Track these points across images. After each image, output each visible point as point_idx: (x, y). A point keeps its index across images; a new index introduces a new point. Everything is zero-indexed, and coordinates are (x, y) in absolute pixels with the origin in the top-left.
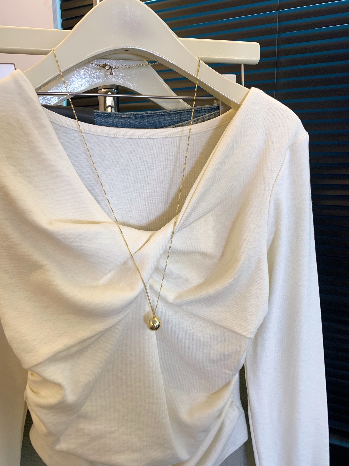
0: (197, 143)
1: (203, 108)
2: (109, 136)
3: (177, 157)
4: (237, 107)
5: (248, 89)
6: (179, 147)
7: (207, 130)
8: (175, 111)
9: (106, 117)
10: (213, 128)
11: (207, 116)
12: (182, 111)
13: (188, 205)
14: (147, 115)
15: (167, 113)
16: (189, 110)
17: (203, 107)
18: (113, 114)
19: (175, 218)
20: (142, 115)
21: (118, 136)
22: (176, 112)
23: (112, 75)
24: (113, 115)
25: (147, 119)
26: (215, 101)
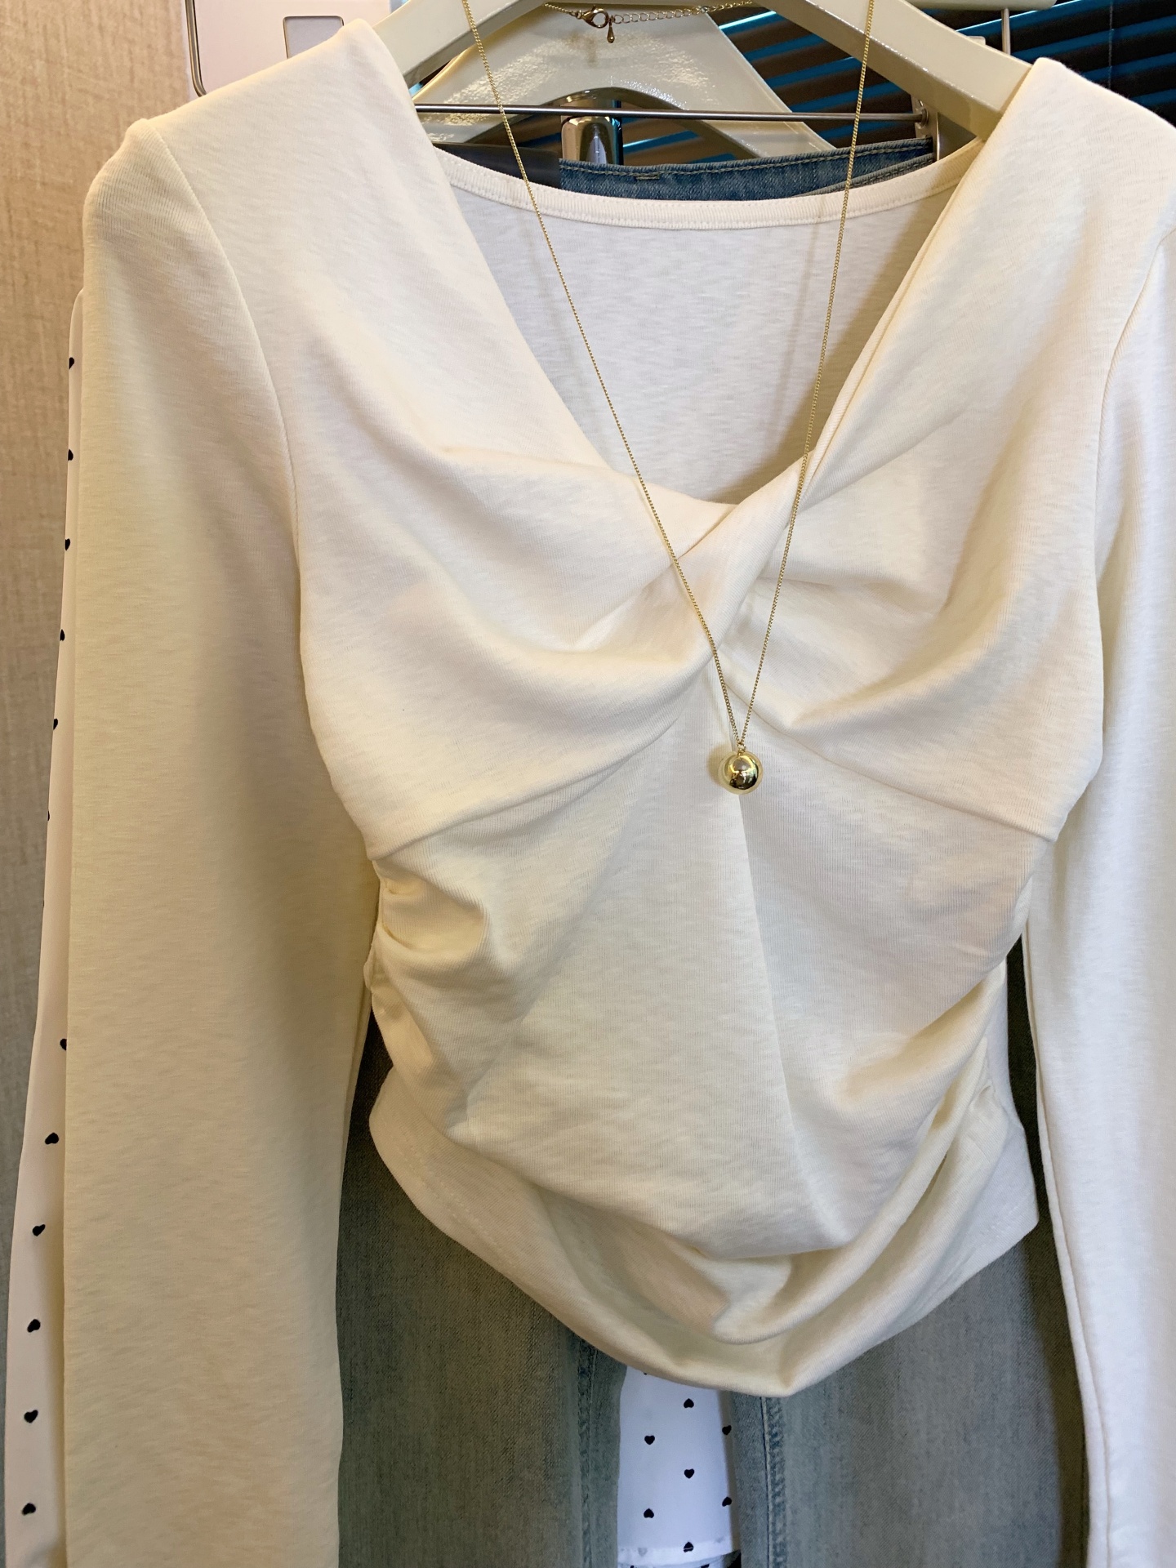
0: (866, 245)
1: (881, 148)
2: (603, 221)
3: (804, 289)
4: (992, 119)
5: (1028, 65)
6: (810, 260)
7: (898, 203)
8: (797, 159)
9: (592, 179)
10: (917, 198)
11: (895, 170)
12: (816, 158)
13: (843, 416)
14: (712, 174)
15: (772, 165)
16: (838, 155)
17: (881, 144)
18: (611, 170)
19: (802, 459)
20: (695, 172)
21: (629, 223)
22: (800, 162)
23: (612, 41)
24: (611, 172)
25: (713, 182)
26: (918, 126)
